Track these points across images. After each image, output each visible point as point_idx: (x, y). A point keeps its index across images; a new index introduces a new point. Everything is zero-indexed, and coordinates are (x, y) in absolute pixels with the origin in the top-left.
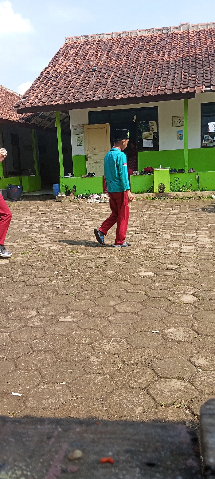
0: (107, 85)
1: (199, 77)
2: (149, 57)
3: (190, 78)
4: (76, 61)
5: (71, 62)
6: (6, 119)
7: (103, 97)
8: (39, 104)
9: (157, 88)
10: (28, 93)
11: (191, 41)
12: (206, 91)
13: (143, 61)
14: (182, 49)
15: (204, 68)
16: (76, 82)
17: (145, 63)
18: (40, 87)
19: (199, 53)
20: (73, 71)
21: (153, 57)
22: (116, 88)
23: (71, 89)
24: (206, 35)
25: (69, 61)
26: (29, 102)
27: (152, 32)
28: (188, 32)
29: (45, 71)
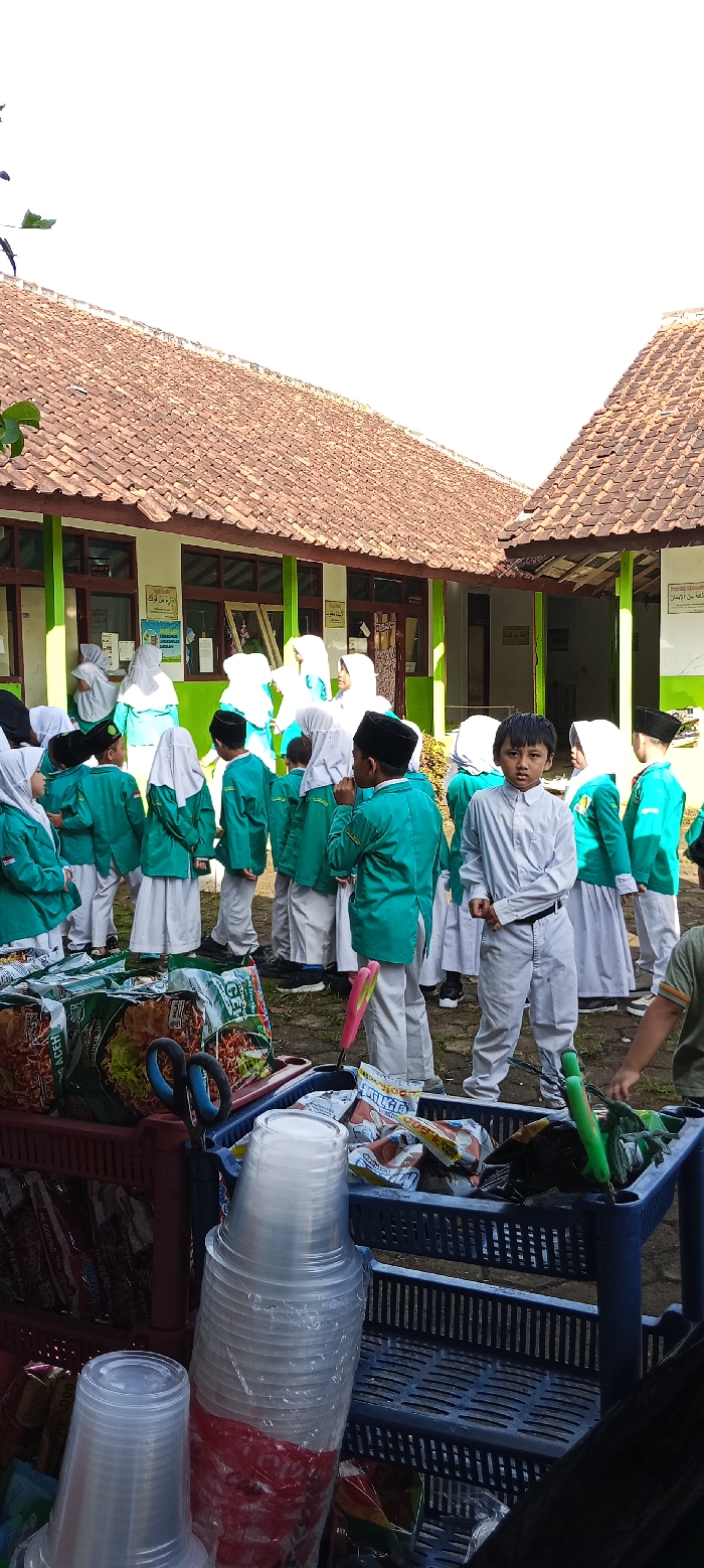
4: (692, 390)
5: (679, 392)
6: (472, 570)
8: (574, 534)
10: (539, 495)
16: (692, 460)
18: (579, 477)
20: (684, 425)
23: (673, 482)
25: (671, 391)
26: (544, 524)
29: (593, 423)
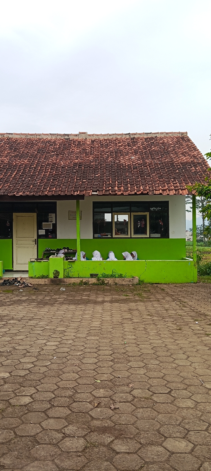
0: (9, 182)
1: (88, 182)
2: (50, 159)
3: (81, 183)
7: (4, 193)
9: (52, 189)
11: (86, 149)
12: (92, 195)
13: (44, 163)
14: (78, 155)
15: (94, 175)
17: (45, 165)
19: (91, 161)
21: (53, 160)
22: (17, 185)
24: (99, 144)
27: (55, 137)
28: (85, 140)
